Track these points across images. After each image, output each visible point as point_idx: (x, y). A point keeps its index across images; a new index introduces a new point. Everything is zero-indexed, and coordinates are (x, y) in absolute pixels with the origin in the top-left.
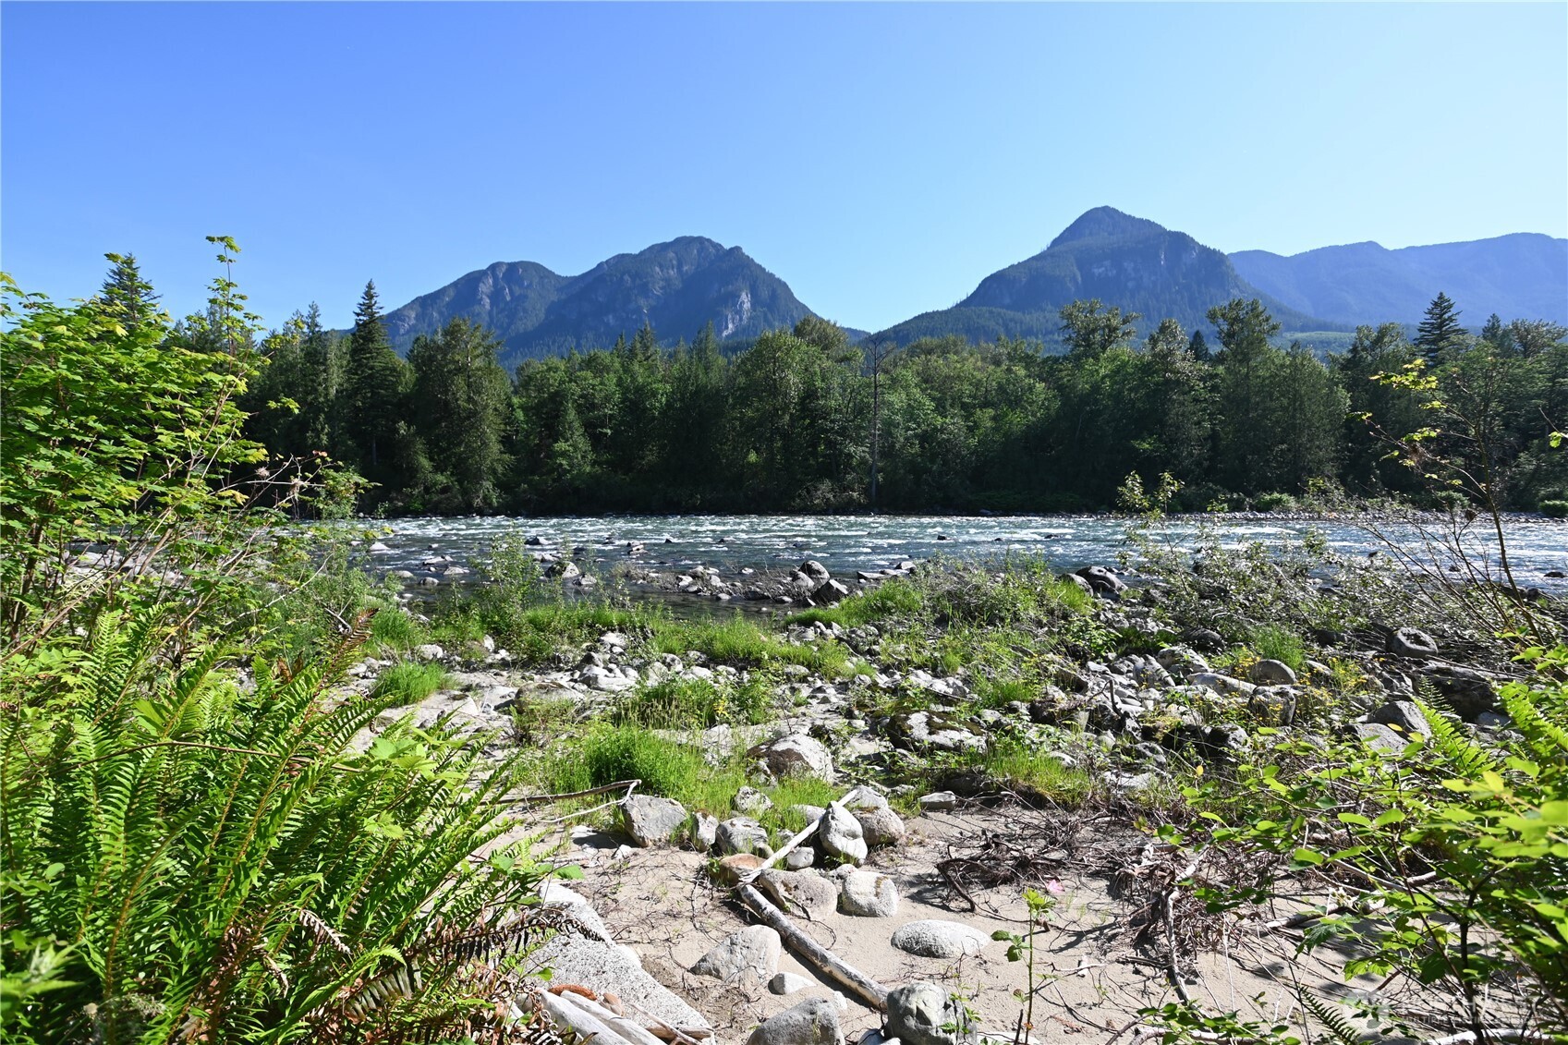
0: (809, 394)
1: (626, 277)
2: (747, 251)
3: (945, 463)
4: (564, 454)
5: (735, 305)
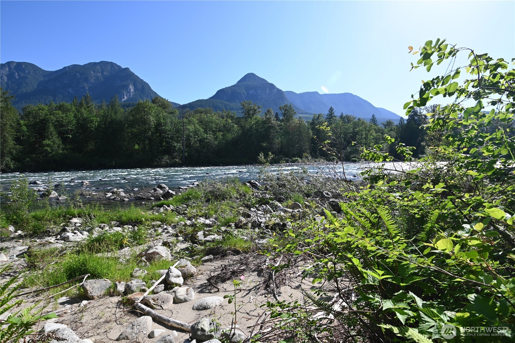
0: (159, 125)
1: (77, 74)
2: (131, 70)
3: (208, 149)
4: (48, 145)
5: (127, 89)
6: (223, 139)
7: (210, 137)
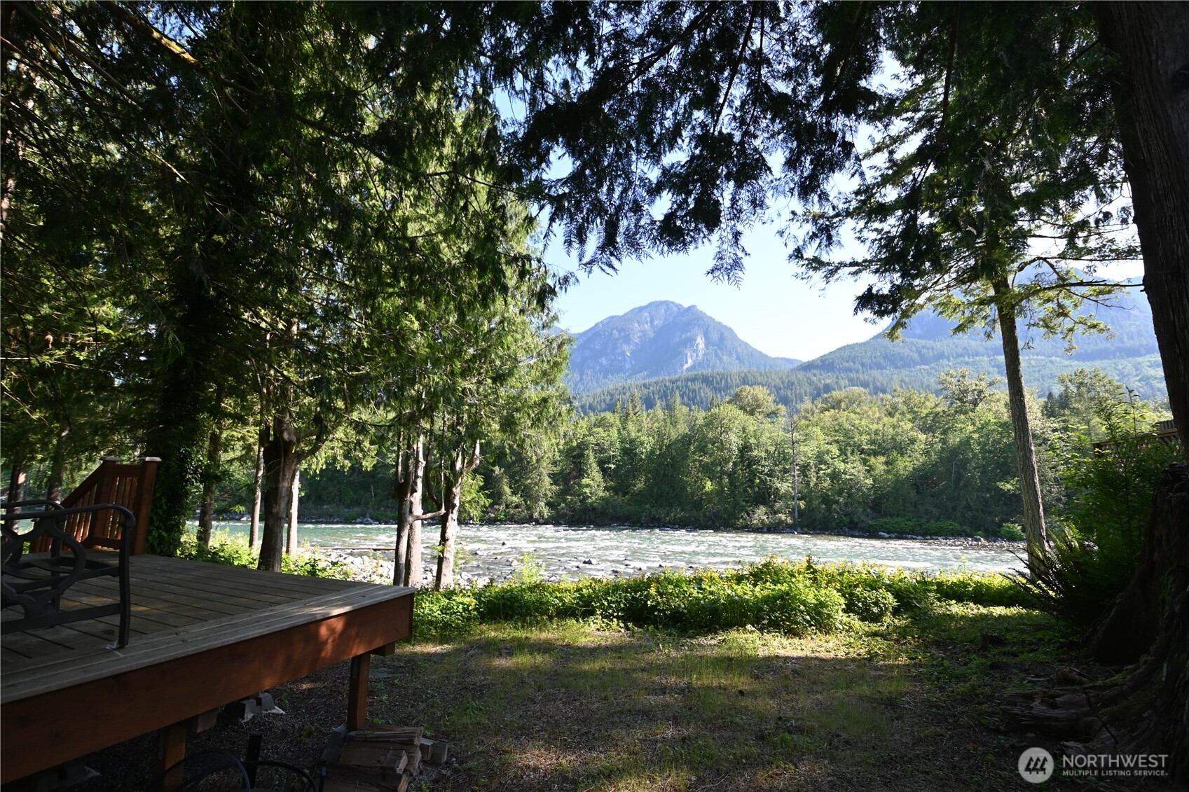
0: (745, 448)
1: (615, 332)
2: (701, 308)
3: (850, 496)
4: (588, 486)
5: (692, 346)
6: (888, 472)
7: (853, 469)
